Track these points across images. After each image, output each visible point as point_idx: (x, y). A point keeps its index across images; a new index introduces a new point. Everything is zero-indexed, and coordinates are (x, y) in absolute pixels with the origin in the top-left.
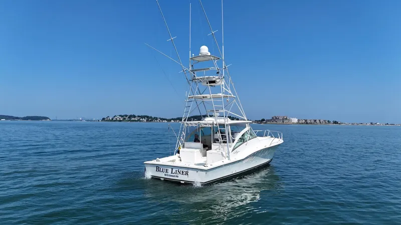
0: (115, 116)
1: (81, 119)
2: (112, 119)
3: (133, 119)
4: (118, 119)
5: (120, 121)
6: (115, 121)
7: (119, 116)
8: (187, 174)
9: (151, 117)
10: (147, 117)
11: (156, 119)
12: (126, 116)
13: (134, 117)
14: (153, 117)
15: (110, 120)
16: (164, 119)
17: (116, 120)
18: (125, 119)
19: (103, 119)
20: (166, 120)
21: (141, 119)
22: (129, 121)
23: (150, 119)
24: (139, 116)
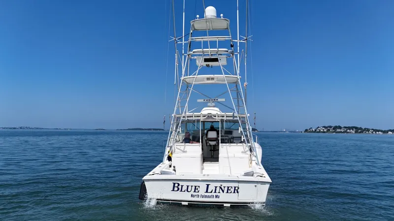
0: (319, 127)
1: (284, 130)
2: (315, 130)
3: (339, 130)
4: (322, 130)
5: (324, 132)
6: (318, 132)
7: (323, 127)
8: (236, 190)
9: (361, 128)
10: (356, 128)
11: (368, 130)
12: (331, 127)
13: (340, 128)
14: (363, 128)
15: (313, 132)
16: (378, 131)
17: (320, 132)
18: (329, 130)
19: (306, 131)
20: (382, 131)
21: (348, 131)
22: (334, 132)
23: (358, 130)
24: (345, 127)
